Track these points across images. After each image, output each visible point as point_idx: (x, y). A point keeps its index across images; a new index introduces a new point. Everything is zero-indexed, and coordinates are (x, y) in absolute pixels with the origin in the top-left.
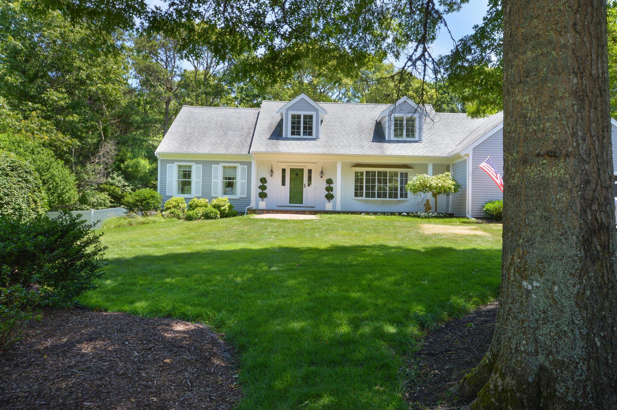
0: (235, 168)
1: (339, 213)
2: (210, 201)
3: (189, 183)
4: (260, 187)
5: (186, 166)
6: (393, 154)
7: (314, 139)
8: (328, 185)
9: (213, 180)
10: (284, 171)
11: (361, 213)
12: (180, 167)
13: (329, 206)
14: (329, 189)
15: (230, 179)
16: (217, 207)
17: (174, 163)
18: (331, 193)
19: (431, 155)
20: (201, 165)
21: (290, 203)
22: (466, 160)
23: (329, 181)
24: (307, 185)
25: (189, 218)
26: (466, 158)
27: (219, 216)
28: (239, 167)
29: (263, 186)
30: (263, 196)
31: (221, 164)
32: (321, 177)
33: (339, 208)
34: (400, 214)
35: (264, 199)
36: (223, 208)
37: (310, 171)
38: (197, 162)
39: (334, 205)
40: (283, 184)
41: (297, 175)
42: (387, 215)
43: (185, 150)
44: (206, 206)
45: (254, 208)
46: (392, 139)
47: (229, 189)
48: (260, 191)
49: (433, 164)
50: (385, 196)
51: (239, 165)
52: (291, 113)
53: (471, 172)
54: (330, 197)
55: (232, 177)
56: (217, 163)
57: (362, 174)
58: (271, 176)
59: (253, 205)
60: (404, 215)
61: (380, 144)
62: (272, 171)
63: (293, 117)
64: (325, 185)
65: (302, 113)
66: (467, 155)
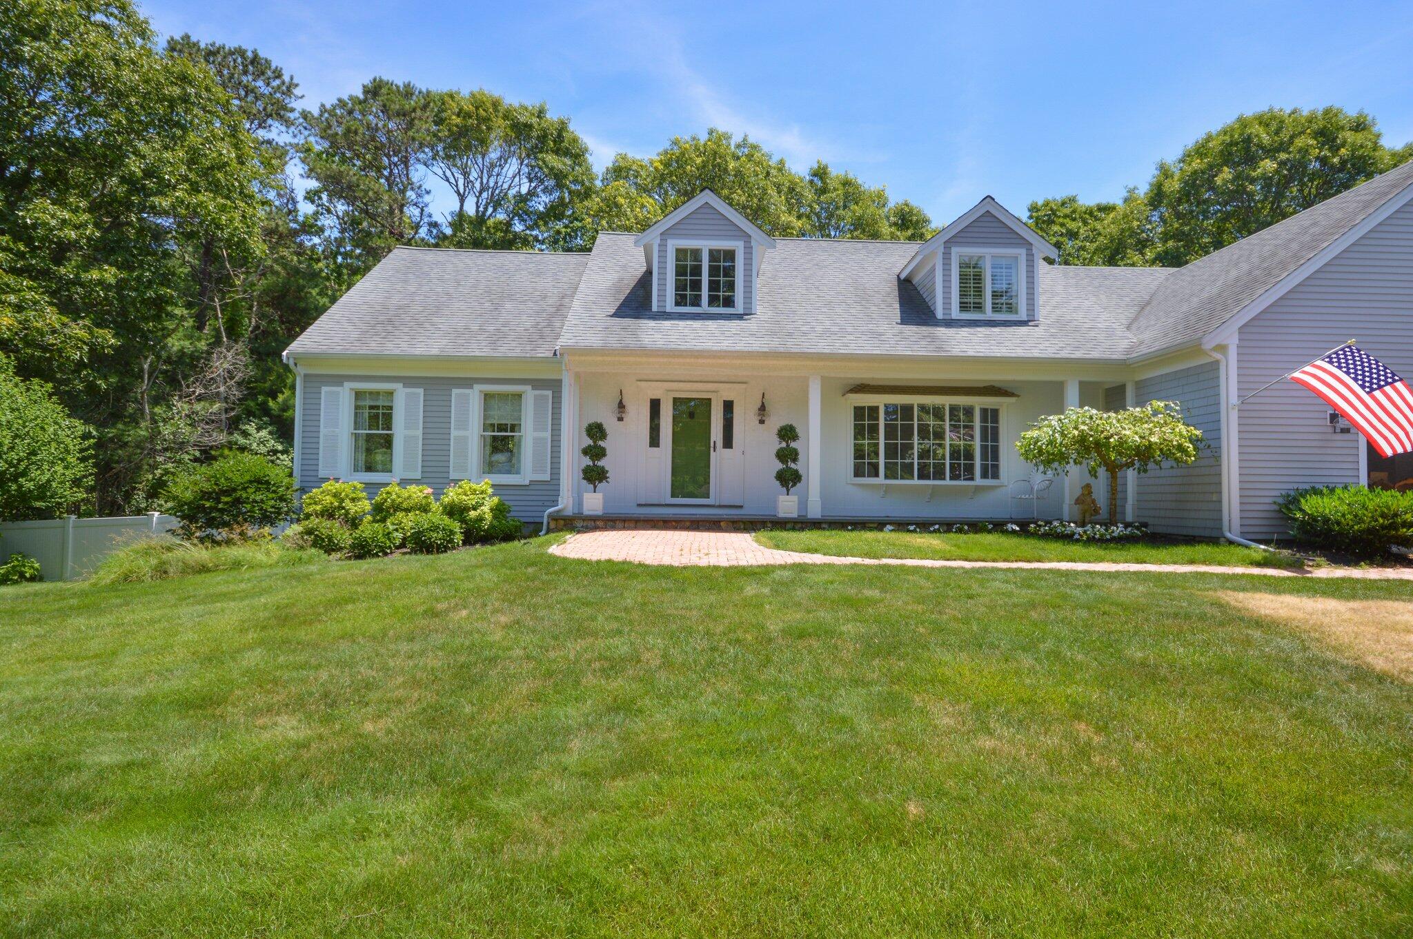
0: (519, 396)
1: (816, 525)
2: (437, 495)
3: (388, 442)
4: (586, 452)
5: (375, 394)
6: (971, 353)
7: (740, 317)
8: (784, 445)
9: (454, 433)
10: (655, 405)
11: (879, 525)
12: (358, 395)
13: (787, 505)
14: (787, 455)
15: (502, 428)
16: (454, 511)
17: (340, 384)
18: (793, 466)
20: (421, 391)
21: (673, 496)
22: (1217, 362)
23: (788, 433)
24: (720, 443)
25: (362, 551)
26: (1217, 356)
27: (458, 538)
28: (530, 394)
29: (596, 446)
30: (595, 475)
31: (477, 387)
32: (762, 422)
33: (815, 512)
34: (998, 526)
35: (600, 486)
36: (473, 514)
37: (728, 406)
38: (408, 381)
39: (803, 503)
40: (654, 441)
41: (691, 415)
42: (960, 531)
43: (373, 346)
44: (425, 509)
45: (569, 512)
46: (954, 317)
47: (501, 457)
48: (587, 461)
49: (1081, 383)
50: (939, 474)
51: (528, 388)
52: (673, 244)
53: (1234, 400)
54: (789, 479)
55: (509, 422)
56: (467, 383)
57: (874, 410)
58: (620, 419)
59: (565, 504)
60: (1014, 532)
61: (924, 328)
62: (621, 406)
63: (681, 253)
64: (776, 444)
65: (705, 245)
66: (1222, 348)
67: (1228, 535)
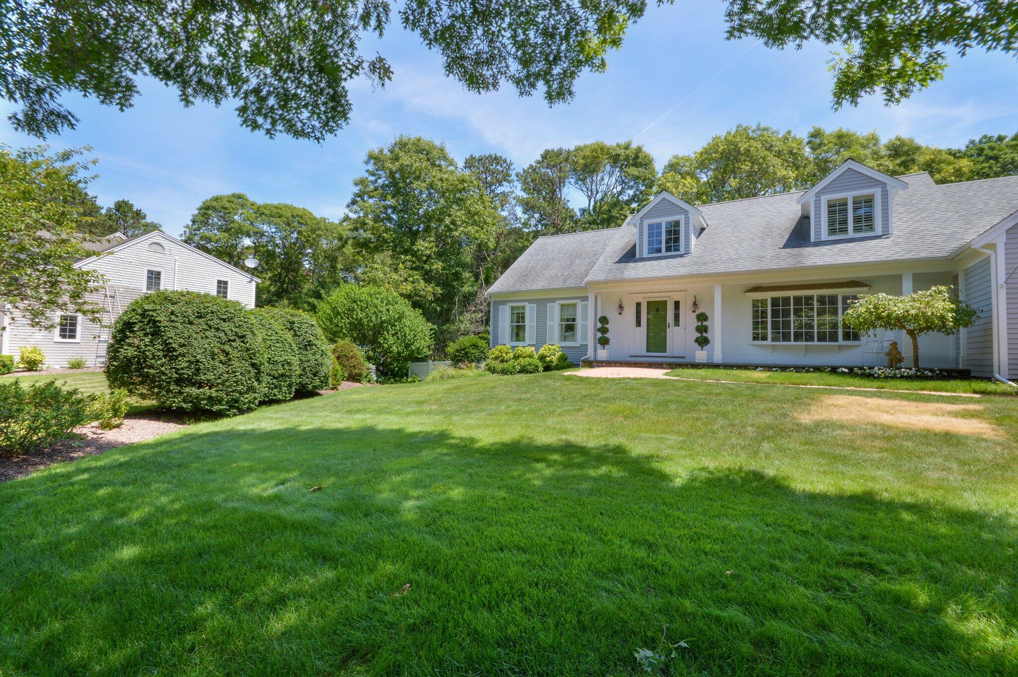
0: (574, 305)
1: (717, 366)
2: (537, 351)
3: (523, 328)
4: (599, 330)
5: (518, 308)
6: (820, 263)
7: (681, 256)
8: (700, 323)
9: (548, 323)
10: (638, 305)
11: (755, 367)
12: (513, 308)
13: (701, 355)
14: (702, 329)
15: (568, 320)
16: (542, 358)
17: (506, 304)
18: (704, 334)
19: (907, 256)
20: (535, 305)
21: (648, 351)
22: (989, 258)
23: (702, 317)
24: (672, 325)
25: (504, 372)
26: (988, 252)
27: (541, 369)
28: (580, 304)
29: (604, 327)
30: (604, 342)
31: (558, 302)
32: (693, 311)
33: (718, 358)
34: (834, 370)
35: (606, 346)
36: (548, 359)
37: (677, 304)
38: (531, 301)
39: (711, 354)
40: (638, 324)
41: (657, 310)
42: (808, 371)
43: (518, 287)
44: (531, 356)
45: (592, 359)
46: (823, 239)
47: (568, 334)
48: (599, 335)
49: (914, 274)
50: (810, 338)
51: (578, 301)
52: (646, 222)
53: (1002, 280)
54: (703, 342)
55: (572, 317)
56: (553, 300)
57: (764, 302)
58: (620, 314)
59: (590, 354)
60: (843, 373)
61: (796, 249)
62: (621, 307)
63: (651, 227)
64: (696, 324)
65: (663, 220)
66: (992, 246)
67: (997, 376)
